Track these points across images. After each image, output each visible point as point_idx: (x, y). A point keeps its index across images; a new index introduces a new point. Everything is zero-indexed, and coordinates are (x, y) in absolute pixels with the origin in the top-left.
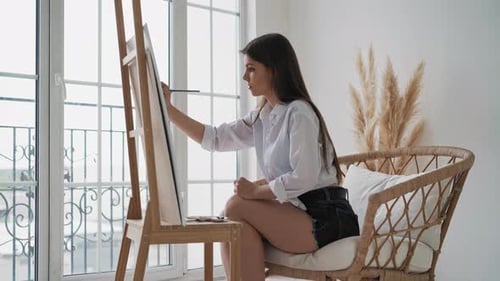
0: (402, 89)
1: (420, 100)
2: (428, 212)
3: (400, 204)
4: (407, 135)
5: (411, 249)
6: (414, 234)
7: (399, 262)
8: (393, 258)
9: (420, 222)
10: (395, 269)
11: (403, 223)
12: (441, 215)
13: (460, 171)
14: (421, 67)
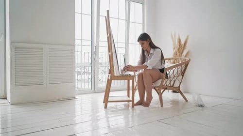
0: (183, 42)
1: (188, 45)
2: (179, 72)
3: (172, 71)
4: (184, 53)
5: (175, 81)
6: (175, 78)
7: (172, 84)
8: (170, 83)
9: (177, 75)
10: (170, 86)
11: (172, 76)
12: (182, 73)
13: (187, 63)
14: (188, 37)
